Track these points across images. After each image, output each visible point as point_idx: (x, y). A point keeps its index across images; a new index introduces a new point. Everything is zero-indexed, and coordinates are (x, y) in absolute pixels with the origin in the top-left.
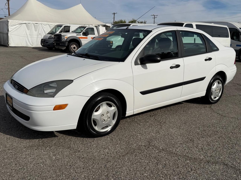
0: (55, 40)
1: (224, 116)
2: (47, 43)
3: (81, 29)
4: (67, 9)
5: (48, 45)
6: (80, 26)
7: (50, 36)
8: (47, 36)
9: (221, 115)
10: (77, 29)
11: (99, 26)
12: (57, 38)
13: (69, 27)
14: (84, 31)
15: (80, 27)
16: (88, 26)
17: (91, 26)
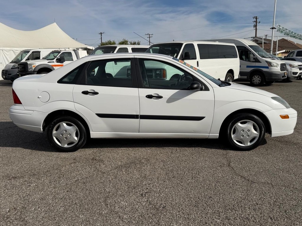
0: (19, 71)
1: (252, 181)
2: (10, 74)
3: (54, 54)
4: (38, 29)
5: (12, 78)
6: (53, 50)
7: (14, 66)
8: (10, 65)
9: (247, 179)
10: (49, 55)
11: (78, 49)
12: (22, 68)
13: (39, 52)
14: (58, 56)
15: (53, 52)
16: (64, 49)
17: (68, 50)
